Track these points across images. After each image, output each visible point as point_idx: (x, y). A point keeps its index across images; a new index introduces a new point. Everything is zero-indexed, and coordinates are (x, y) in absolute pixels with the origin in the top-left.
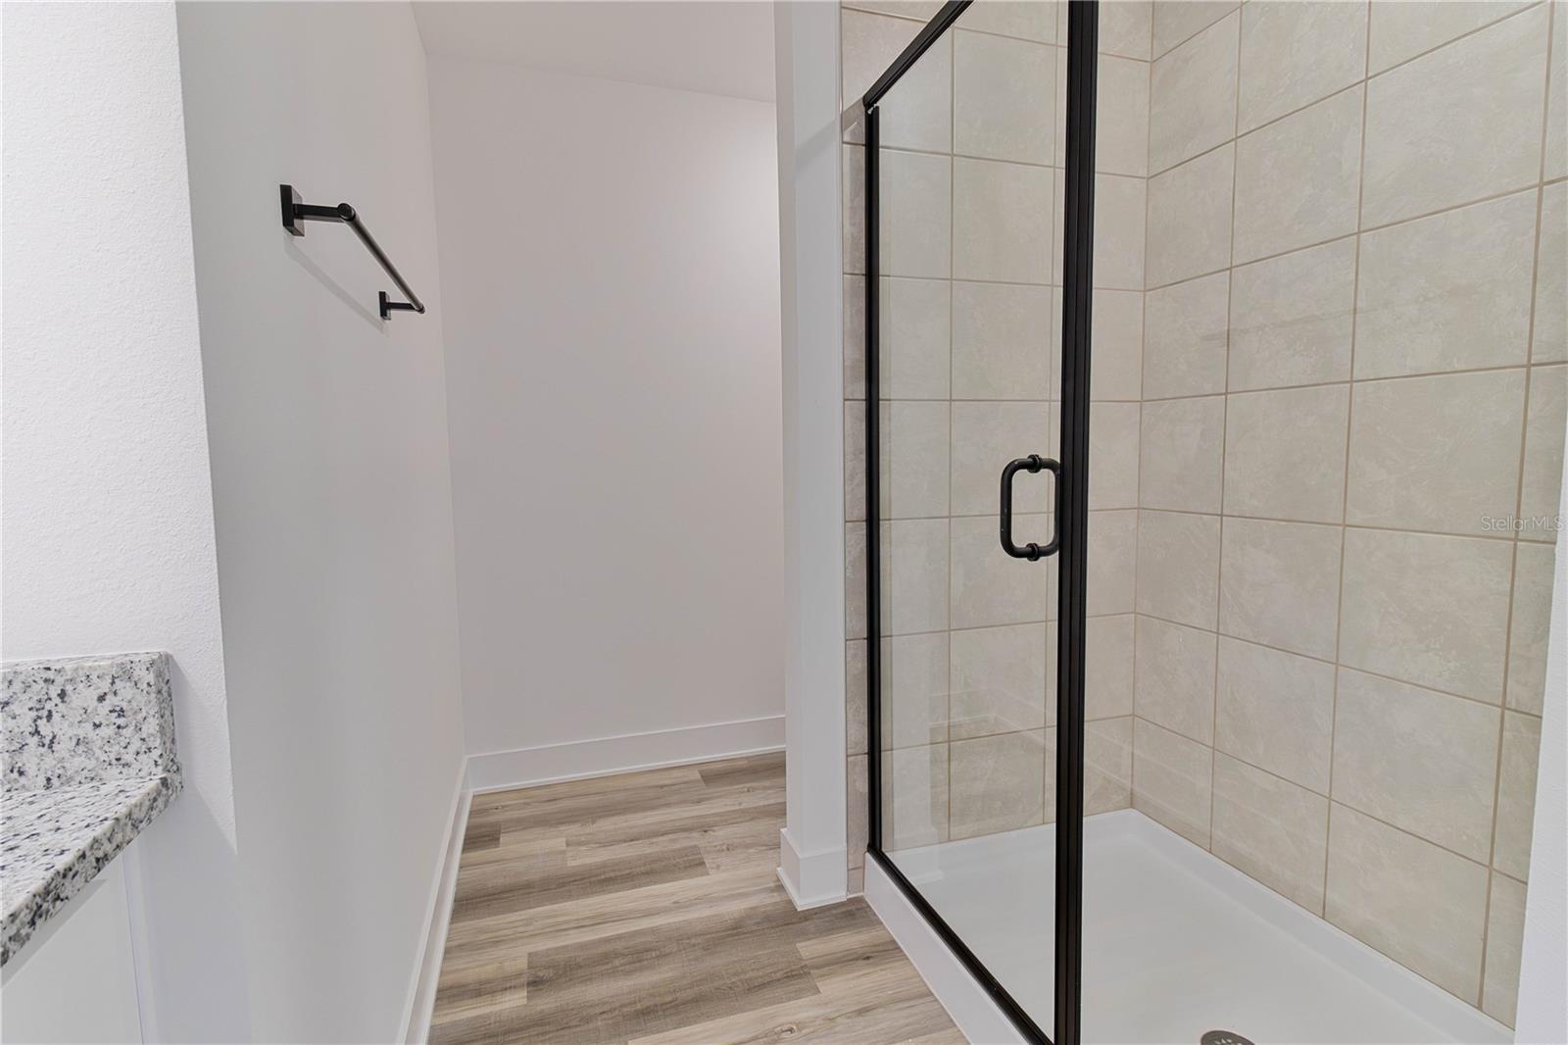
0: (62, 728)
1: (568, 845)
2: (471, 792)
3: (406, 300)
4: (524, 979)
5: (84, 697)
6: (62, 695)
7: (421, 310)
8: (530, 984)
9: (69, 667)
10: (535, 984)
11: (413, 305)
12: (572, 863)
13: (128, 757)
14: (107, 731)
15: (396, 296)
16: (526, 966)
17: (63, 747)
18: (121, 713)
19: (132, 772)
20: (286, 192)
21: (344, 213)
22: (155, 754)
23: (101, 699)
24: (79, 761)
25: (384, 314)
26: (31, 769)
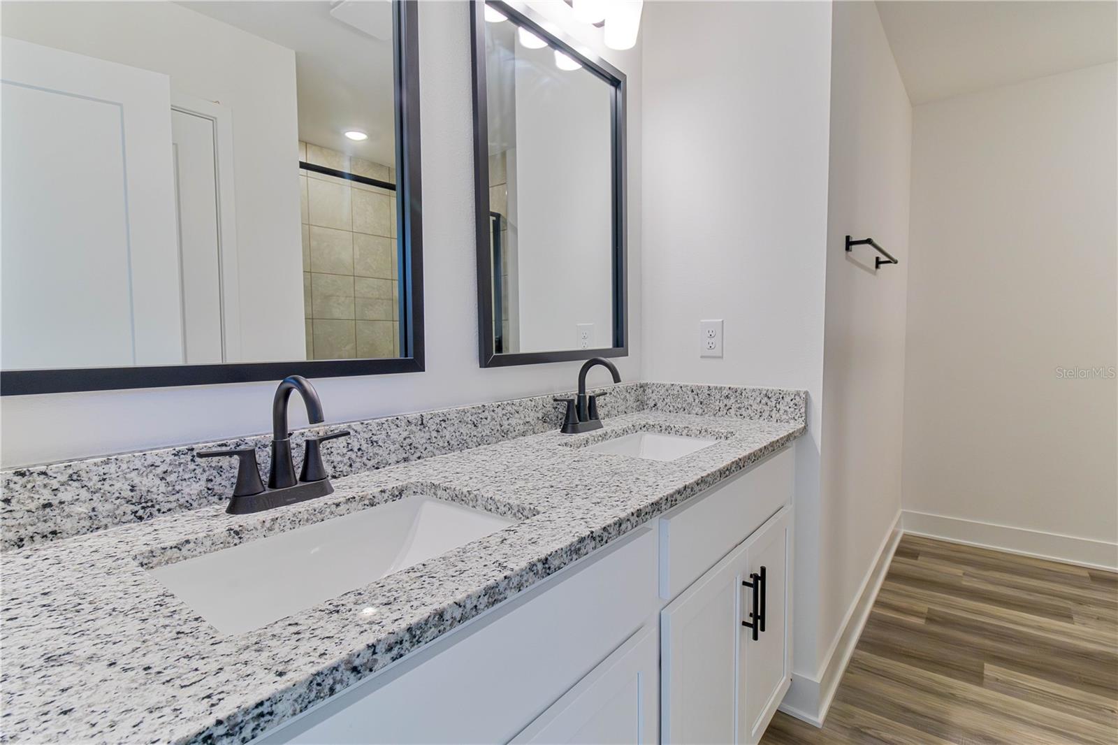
0: (782, 407)
1: (964, 574)
2: (902, 531)
3: (887, 259)
4: (925, 616)
5: (788, 399)
6: (783, 398)
7: (896, 262)
8: (927, 619)
9: (785, 390)
10: (930, 619)
11: (892, 261)
12: (964, 583)
13: (796, 418)
14: (792, 409)
15: (883, 258)
16: (926, 611)
17: (781, 412)
18: (796, 405)
19: (797, 422)
20: (848, 238)
21: (869, 241)
22: (803, 418)
23: (792, 400)
24: (785, 417)
25: (877, 267)
26: (773, 416)
